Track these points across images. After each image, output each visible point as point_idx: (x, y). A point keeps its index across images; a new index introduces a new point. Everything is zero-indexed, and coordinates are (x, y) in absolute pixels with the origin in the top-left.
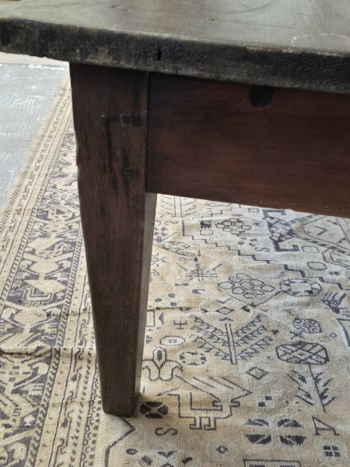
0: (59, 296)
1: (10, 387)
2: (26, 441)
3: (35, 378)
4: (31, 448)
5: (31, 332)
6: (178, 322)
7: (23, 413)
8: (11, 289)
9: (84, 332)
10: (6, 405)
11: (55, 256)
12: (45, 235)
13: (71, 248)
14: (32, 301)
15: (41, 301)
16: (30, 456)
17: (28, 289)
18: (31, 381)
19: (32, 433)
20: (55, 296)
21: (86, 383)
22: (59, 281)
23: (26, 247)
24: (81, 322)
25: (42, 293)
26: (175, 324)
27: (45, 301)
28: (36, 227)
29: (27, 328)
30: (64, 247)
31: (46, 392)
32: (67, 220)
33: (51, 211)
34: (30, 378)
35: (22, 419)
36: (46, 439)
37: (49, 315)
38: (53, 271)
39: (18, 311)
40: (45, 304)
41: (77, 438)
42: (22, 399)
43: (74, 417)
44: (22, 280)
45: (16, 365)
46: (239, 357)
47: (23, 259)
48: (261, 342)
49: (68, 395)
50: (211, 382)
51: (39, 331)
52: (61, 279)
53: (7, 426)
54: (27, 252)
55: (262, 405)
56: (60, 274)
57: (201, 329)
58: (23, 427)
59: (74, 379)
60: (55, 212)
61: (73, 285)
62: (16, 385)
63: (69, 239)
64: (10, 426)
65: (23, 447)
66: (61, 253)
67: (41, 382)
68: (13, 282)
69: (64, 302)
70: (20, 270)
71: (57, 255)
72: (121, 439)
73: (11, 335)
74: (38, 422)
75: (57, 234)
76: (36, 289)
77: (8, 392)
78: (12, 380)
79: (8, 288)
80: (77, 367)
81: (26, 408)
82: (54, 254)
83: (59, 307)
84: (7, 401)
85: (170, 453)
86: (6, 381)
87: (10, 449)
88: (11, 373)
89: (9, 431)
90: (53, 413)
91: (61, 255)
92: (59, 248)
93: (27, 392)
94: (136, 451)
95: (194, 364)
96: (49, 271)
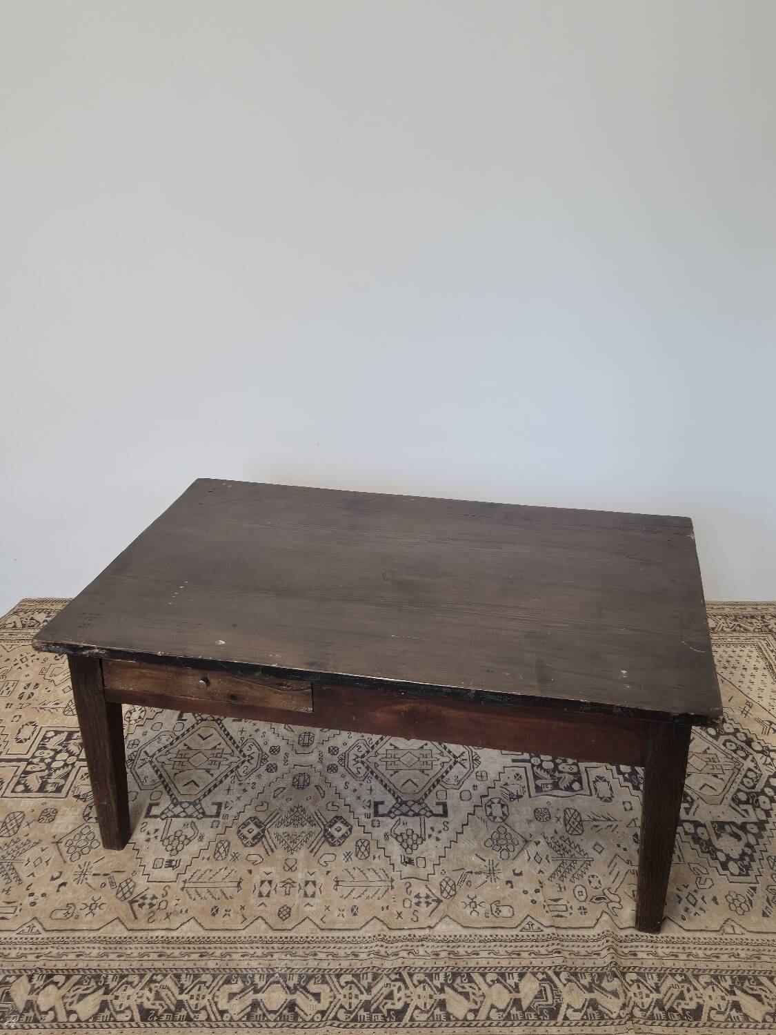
0: (540, 976)
1: (655, 996)
2: (697, 977)
3: (641, 980)
4: (701, 973)
5: (593, 992)
6: (559, 890)
7: (675, 983)
8: (539, 1019)
9: (585, 953)
10: (672, 994)
11: (480, 989)
12: (442, 1004)
13: (463, 976)
14: (553, 998)
15: (552, 991)
16: (706, 972)
17: (536, 1004)
18: (645, 982)
19: (689, 974)
20: (543, 980)
21: (637, 946)
22: (519, 980)
23: (465, 1019)
24: (572, 956)
25: (541, 991)
26: (561, 891)
27: (551, 988)
28: (424, 1017)
29: (589, 996)
30: (462, 981)
31: (652, 971)
32: (407, 988)
33: (389, 1006)
34: (642, 983)
35: (679, 982)
36: (691, 965)
37: (569, 981)
38: (505, 987)
39: (569, 1006)
40: (556, 987)
41: (684, 948)
42: (664, 985)
43: (667, 951)
44: (524, 1013)
45: (633, 995)
46: (586, 856)
47: (488, 1018)
48: (568, 842)
49: (651, 957)
50: (615, 872)
51: (591, 987)
52: (516, 979)
53: (689, 990)
54: (476, 1016)
55: (625, 849)
56: (508, 981)
57: (562, 876)
58: (686, 980)
59: (635, 955)
60: (390, 1002)
61: (524, 967)
62: (651, 992)
63: (446, 980)
64: (688, 988)
65: (701, 978)
66: (473, 985)
67: (645, 976)
68: (528, 1019)
69: (550, 973)
70: (508, 1017)
71: (477, 988)
72: (677, 924)
73: (599, 1006)
74: (679, 972)
75: (435, 994)
76: (536, 998)
77: (660, 996)
78: (648, 996)
79: (538, 1023)
80: (623, 954)
81: (670, 981)
82: (476, 991)
83: (557, 974)
84: (669, 994)
85: (679, 897)
86: (649, 1000)
87: (705, 985)
88: (642, 998)
89: (692, 988)
90: (669, 964)
91: (476, 983)
92: (463, 987)
93: (656, 984)
94: (682, 916)
95: (599, 882)
96: (506, 991)
